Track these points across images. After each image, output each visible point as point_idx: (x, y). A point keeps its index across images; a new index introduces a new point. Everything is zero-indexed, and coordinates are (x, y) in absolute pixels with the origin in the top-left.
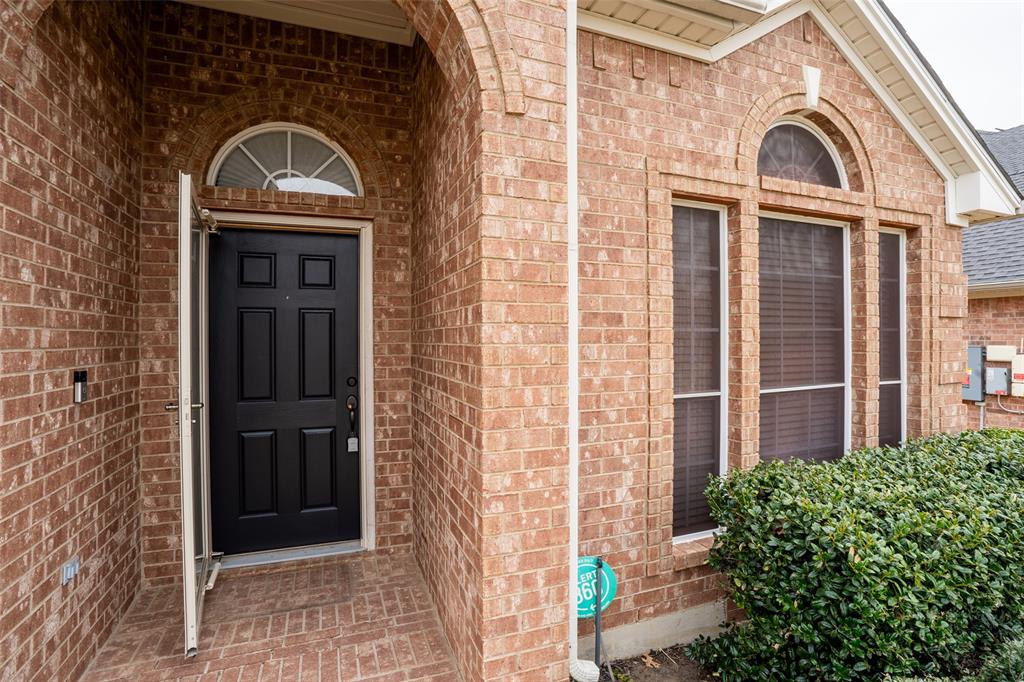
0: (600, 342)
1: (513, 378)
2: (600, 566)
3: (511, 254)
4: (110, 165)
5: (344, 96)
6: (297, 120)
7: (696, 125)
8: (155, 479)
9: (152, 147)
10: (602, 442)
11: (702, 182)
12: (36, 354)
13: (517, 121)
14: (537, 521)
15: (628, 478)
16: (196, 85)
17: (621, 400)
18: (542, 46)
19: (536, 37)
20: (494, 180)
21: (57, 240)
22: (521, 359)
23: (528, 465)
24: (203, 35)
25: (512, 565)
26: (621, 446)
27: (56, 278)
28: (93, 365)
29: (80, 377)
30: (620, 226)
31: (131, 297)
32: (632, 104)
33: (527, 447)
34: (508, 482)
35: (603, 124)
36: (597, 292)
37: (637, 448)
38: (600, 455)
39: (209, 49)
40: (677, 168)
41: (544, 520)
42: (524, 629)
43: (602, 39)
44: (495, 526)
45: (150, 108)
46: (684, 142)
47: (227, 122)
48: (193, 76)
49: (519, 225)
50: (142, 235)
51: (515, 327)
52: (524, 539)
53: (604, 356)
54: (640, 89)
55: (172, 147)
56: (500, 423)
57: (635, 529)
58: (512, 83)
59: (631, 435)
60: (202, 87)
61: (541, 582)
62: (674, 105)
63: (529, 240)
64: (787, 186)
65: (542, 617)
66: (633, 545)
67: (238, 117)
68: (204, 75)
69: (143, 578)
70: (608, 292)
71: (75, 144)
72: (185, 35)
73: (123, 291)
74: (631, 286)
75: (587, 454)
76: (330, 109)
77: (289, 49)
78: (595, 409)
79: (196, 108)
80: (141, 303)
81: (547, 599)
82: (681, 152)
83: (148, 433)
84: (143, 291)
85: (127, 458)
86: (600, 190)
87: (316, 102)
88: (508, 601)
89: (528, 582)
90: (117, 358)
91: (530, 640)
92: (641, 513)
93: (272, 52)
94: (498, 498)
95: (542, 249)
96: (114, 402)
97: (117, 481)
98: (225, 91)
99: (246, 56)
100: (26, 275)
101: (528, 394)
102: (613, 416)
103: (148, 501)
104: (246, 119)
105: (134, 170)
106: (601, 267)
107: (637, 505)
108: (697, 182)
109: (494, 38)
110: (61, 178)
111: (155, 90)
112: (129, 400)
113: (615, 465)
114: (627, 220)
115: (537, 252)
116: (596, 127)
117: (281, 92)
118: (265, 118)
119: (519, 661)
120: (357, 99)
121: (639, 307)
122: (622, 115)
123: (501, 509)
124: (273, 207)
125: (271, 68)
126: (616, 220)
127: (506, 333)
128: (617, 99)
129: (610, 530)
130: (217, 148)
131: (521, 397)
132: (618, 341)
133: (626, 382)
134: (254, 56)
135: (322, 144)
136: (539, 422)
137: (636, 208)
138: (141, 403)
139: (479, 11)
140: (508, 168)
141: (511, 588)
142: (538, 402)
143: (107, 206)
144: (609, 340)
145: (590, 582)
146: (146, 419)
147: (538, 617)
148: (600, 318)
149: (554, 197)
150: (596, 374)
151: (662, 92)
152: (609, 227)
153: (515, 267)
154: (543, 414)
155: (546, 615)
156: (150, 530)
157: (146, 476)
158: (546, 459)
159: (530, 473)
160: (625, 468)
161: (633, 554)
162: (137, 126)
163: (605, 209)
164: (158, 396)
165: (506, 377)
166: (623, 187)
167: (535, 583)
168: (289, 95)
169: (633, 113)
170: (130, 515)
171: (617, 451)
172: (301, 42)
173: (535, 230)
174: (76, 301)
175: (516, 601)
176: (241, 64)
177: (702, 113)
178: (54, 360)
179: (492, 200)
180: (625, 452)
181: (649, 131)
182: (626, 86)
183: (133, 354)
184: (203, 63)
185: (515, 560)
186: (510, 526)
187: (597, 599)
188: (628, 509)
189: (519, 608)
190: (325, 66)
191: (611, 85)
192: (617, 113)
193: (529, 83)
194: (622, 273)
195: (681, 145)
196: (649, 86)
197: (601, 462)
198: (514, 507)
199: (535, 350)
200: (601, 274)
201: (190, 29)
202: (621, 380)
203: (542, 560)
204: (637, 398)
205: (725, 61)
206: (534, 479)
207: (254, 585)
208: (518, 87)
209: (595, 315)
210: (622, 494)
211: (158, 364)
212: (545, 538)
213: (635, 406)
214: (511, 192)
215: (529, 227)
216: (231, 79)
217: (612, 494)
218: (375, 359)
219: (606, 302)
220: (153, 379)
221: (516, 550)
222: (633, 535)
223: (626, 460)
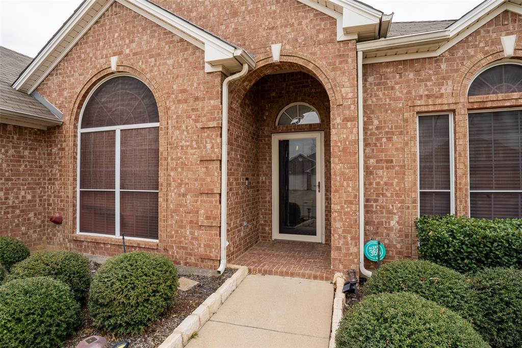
0: (383, 169)
1: (340, 178)
2: (379, 244)
3: (339, 144)
4: (253, 126)
5: (313, 91)
6: (299, 101)
7: (429, 84)
8: (263, 210)
9: (262, 117)
10: (384, 204)
11: (432, 106)
12: (240, 173)
13: (341, 107)
14: (348, 220)
15: (396, 218)
16: (272, 98)
17: (393, 190)
18: (348, 83)
19: (346, 80)
20: (334, 124)
21: (243, 148)
22: (343, 173)
23: (345, 204)
24: (273, 82)
25: (340, 231)
26: (393, 206)
27: (243, 156)
28: (250, 177)
29: (247, 179)
30: (392, 128)
31: (258, 160)
32: (397, 83)
33: (344, 198)
34: (339, 208)
35: (384, 94)
36: (382, 152)
37: (400, 207)
38: (383, 208)
39: (275, 86)
40: (418, 103)
41: (350, 220)
42: (344, 251)
43: (383, 64)
44: (335, 219)
45: (261, 107)
46: (422, 91)
47: (280, 107)
48: (271, 95)
49: (342, 136)
50: (260, 143)
51: (340, 165)
52: (344, 225)
53: (385, 174)
54: (401, 77)
55: (267, 116)
56: (336, 191)
57: (399, 237)
58: (338, 97)
59: (397, 202)
60: (273, 97)
61: (349, 239)
62: (418, 79)
63: (345, 140)
64: (487, 98)
65: (349, 249)
66: (399, 243)
67: (283, 104)
68: (274, 94)
69: (260, 238)
70: (387, 152)
71: (246, 125)
72: (269, 84)
73: (256, 158)
74: (397, 149)
75: (378, 207)
76: (309, 96)
77: (296, 80)
78: (381, 192)
79: (272, 104)
80: (260, 161)
81: (351, 244)
82: (421, 96)
83: (261, 197)
84: (260, 158)
85: (257, 203)
86: (383, 117)
87: (305, 95)
88: (339, 242)
89: (345, 238)
90: (254, 176)
91: (346, 255)
92: (402, 231)
93: (291, 82)
94: (336, 212)
95: (349, 142)
96: (254, 187)
97: (254, 208)
98: (279, 97)
99: (284, 85)
100: (238, 156)
101: (345, 183)
102: (389, 195)
103: (261, 216)
104: (285, 104)
105: (258, 125)
106: (383, 144)
107: (400, 228)
108: (430, 106)
109: (333, 86)
110: (244, 133)
111: (263, 101)
112: (257, 187)
113: (390, 212)
114: (395, 126)
115: (347, 143)
116: (381, 96)
117: (294, 94)
118: (290, 103)
119: (342, 260)
120: (317, 91)
121: (400, 157)
122: (393, 88)
123: (337, 215)
124: (293, 130)
125: (291, 87)
126: (390, 127)
127: (338, 166)
128: (390, 83)
129: (388, 235)
130: (278, 114)
131: (343, 184)
132: (391, 169)
133: (395, 183)
134: (287, 85)
135: (308, 107)
136: (349, 192)
137: (399, 121)
138: (260, 189)
139: (328, 79)
140: (338, 120)
141: (339, 238)
142: (348, 186)
143: (252, 137)
144: (387, 168)
145: (376, 249)
146: (261, 193)
147: (348, 249)
148: (383, 161)
149: (353, 126)
150: (382, 180)
151: (411, 76)
152: (387, 130)
153: (341, 148)
154: (350, 189)
155: (351, 249)
156: (262, 225)
157: (261, 209)
158: (351, 203)
159: (346, 206)
160: (395, 214)
161: (399, 246)
162: (258, 113)
163: (385, 123)
164: (264, 187)
165: (338, 178)
166: (393, 114)
167: (347, 238)
168: (296, 94)
169: (397, 87)
170: (257, 219)
171: (391, 207)
172: (299, 76)
173: (347, 137)
174: (246, 161)
175: (341, 242)
176: (283, 88)
177: (433, 78)
178: (243, 175)
179: (333, 130)
180: (394, 208)
181: (405, 91)
182: (394, 77)
183: (258, 175)
184: (274, 91)
185: (341, 230)
186: (339, 220)
187: (379, 255)
188: (396, 229)
189: (342, 245)
190: (307, 82)
191: (388, 79)
192: (390, 89)
193: (344, 95)
194: (393, 145)
195: (421, 93)
196: (405, 75)
197: (384, 211)
198: (341, 215)
199: (347, 171)
200: (383, 146)
201: (270, 82)
202: (393, 183)
203: (350, 232)
204: (400, 189)
205: (447, 52)
206: (347, 208)
207: (287, 245)
208: (340, 97)
209: (381, 160)
210: (393, 223)
211: (264, 178)
212: (351, 226)
213: (399, 192)
214: (339, 127)
215: (345, 136)
216: (281, 93)
217: (389, 222)
218: (325, 177)
219: (386, 155)
220: (263, 182)
221: (341, 228)
222: (399, 239)
223: (395, 211)
